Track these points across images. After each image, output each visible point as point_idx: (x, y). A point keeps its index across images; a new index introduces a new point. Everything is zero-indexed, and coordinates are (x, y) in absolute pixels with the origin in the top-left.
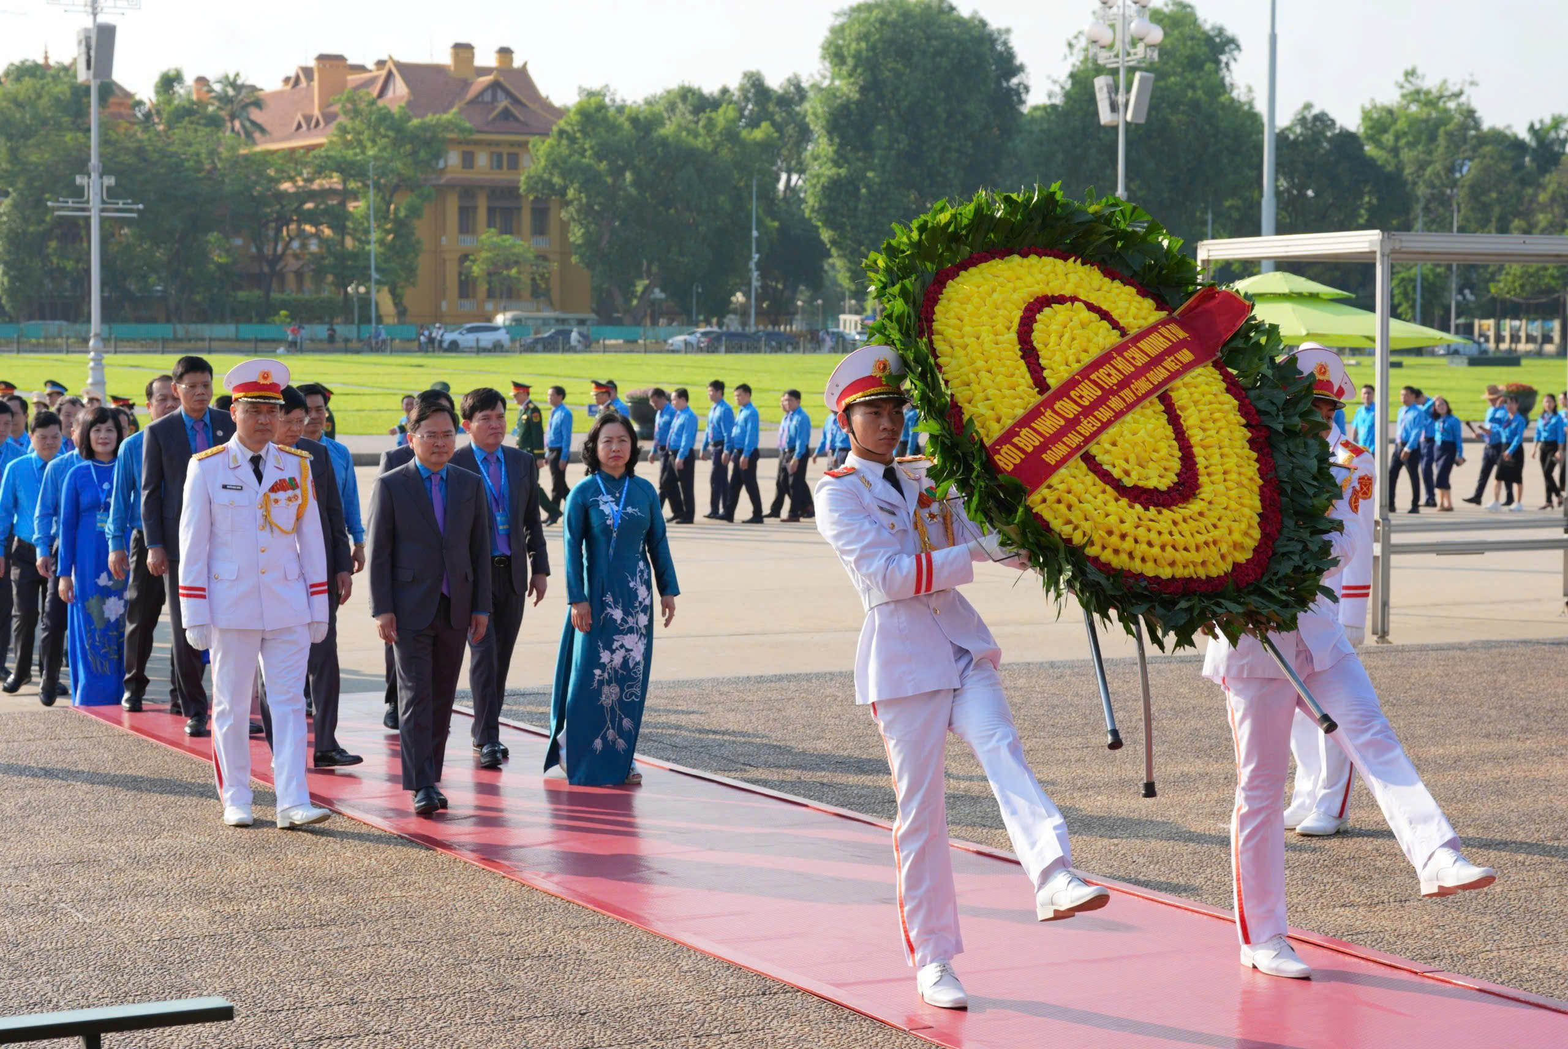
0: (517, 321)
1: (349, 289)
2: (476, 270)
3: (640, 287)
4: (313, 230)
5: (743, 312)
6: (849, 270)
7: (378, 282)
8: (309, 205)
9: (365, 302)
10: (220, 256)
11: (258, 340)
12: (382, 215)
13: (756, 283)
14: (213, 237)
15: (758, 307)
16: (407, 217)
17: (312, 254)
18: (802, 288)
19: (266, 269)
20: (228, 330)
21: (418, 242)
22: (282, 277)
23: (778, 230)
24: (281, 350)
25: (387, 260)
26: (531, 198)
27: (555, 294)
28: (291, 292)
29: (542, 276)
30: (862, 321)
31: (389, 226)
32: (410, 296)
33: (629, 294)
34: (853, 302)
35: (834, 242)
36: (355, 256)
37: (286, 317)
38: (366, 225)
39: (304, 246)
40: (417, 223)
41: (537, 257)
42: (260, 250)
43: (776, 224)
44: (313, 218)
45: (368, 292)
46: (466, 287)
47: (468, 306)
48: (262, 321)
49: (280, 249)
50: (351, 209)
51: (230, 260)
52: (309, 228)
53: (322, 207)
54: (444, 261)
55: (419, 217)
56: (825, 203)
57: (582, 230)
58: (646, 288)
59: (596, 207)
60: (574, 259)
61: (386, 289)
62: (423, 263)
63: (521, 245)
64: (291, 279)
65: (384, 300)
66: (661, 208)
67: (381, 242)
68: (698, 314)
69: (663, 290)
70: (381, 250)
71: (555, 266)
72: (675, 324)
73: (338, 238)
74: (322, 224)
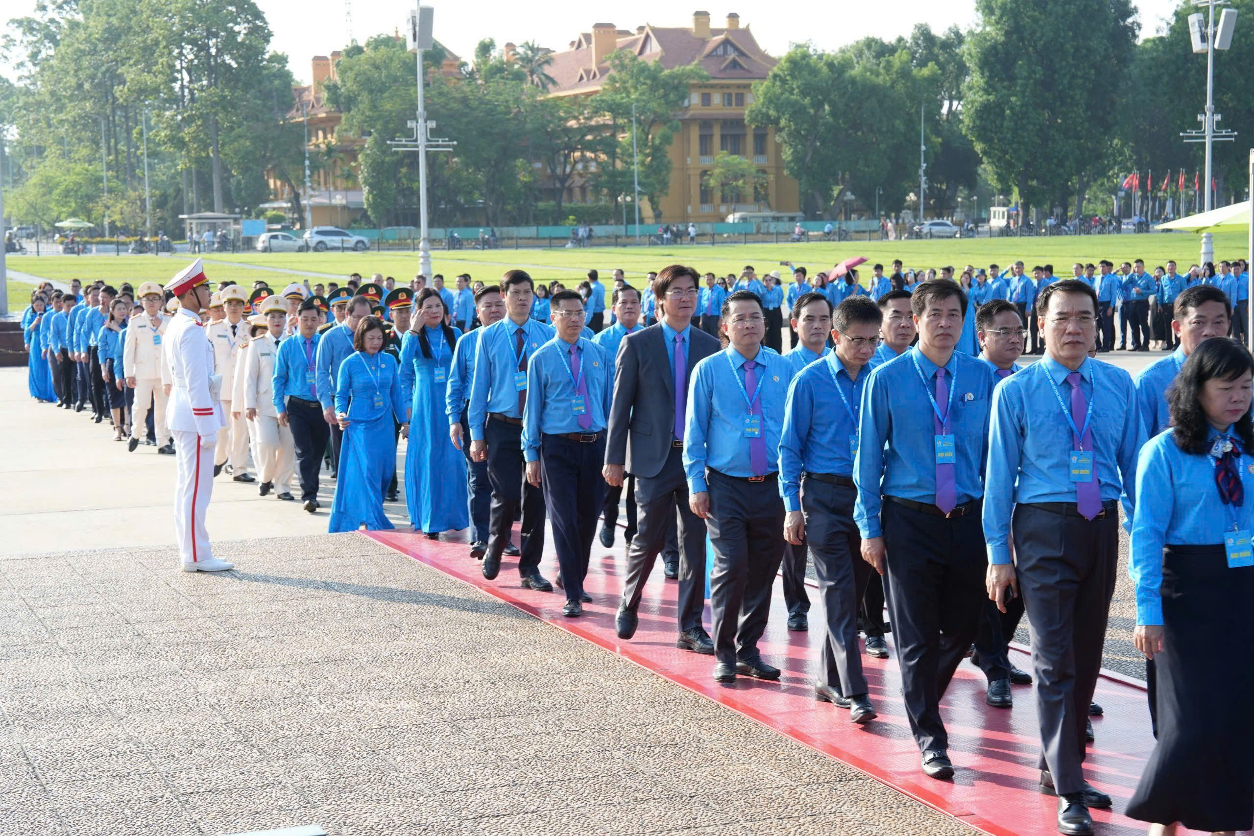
0: (744, 219)
1: (619, 199)
2: (712, 182)
3: (835, 193)
4: (593, 155)
5: (915, 208)
6: (997, 173)
7: (640, 193)
8: (589, 137)
9: (631, 207)
10: (524, 176)
11: (551, 238)
12: (642, 143)
13: (924, 186)
14: (520, 162)
15: (926, 204)
16: (661, 144)
17: (592, 173)
18: (961, 188)
19: (558, 185)
20: (531, 231)
21: (669, 163)
22: (570, 190)
23: (941, 144)
24: (569, 245)
25: (647, 177)
26: (753, 127)
27: (772, 199)
28: (577, 202)
29: (762, 185)
30: (1008, 211)
31: (648, 151)
32: (664, 203)
33: (827, 197)
34: (1001, 197)
35: (985, 153)
36: (622, 174)
37: (574, 220)
38: (631, 150)
39: (586, 167)
40: (667, 148)
41: (758, 171)
42: (553, 171)
43: (940, 140)
44: (590, 147)
45: (633, 201)
46: (706, 195)
47: (707, 209)
48: (556, 224)
49: (568, 170)
50: (620, 139)
51: (532, 179)
52: (589, 154)
53: (598, 138)
54: (689, 175)
55: (670, 143)
56: (978, 122)
57: (792, 150)
58: (841, 192)
59: (803, 133)
60: (786, 172)
61: (646, 198)
62: (674, 178)
63: (746, 162)
64: (577, 192)
65: (645, 207)
66: (851, 131)
67: (642, 163)
68: (880, 210)
69: (853, 193)
70: (641, 169)
71: (772, 177)
72: (863, 218)
73: (610, 161)
74: (598, 150)
